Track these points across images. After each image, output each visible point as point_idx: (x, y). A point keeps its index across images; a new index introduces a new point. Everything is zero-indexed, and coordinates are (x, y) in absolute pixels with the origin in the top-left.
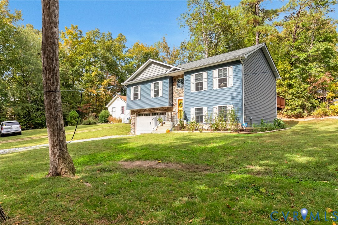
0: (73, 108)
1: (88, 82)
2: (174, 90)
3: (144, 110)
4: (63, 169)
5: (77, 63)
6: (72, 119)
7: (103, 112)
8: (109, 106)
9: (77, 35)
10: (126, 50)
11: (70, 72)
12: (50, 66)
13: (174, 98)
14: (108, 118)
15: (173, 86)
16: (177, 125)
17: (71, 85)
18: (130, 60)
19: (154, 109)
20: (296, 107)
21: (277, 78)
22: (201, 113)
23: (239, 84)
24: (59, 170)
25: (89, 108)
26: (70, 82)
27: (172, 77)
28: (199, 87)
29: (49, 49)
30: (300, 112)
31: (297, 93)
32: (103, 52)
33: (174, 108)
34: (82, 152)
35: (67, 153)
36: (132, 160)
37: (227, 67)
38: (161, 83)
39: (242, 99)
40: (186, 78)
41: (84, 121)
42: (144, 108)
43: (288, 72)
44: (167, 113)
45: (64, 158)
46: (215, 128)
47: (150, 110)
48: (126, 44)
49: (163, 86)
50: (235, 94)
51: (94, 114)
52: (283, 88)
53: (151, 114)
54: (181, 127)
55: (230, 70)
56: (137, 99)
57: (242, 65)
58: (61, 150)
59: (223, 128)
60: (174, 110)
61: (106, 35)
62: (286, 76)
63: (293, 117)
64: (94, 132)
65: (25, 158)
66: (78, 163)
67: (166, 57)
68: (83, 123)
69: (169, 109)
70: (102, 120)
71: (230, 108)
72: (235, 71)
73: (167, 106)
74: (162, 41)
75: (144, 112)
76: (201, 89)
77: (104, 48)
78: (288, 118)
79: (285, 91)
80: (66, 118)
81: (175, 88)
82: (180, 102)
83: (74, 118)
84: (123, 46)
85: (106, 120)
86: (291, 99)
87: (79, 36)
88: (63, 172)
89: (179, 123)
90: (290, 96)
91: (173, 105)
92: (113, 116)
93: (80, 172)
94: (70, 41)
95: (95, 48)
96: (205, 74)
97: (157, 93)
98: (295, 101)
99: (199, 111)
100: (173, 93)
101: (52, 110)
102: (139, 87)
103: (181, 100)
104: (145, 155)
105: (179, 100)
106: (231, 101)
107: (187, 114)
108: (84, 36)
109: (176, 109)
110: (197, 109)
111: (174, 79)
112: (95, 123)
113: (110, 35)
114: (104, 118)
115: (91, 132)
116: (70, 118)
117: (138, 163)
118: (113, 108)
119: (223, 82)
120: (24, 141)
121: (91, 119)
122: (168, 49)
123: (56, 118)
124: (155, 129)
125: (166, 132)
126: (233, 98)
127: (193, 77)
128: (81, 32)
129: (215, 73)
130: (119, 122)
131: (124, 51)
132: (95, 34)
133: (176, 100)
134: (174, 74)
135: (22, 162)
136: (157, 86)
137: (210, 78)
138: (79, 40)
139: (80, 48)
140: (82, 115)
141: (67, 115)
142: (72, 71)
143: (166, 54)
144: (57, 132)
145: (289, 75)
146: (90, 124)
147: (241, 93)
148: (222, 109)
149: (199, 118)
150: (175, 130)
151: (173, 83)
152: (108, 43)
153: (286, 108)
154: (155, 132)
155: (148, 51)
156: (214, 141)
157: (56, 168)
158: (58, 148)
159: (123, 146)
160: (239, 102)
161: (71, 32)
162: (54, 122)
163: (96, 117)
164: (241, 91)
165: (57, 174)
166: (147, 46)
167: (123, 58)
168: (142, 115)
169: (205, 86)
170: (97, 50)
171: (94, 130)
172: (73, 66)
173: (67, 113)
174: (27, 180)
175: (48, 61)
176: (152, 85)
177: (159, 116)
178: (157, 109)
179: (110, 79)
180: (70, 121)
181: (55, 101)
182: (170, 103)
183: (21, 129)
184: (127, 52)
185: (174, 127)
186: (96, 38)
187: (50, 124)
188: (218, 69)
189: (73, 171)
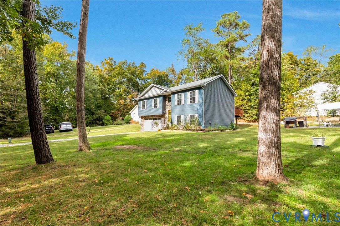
0: (108, 113)
1: (118, 96)
2: (166, 104)
3: (149, 116)
4: (84, 147)
5: (112, 83)
6: (107, 121)
7: (127, 116)
8: (131, 112)
9: (112, 64)
10: (145, 73)
11: (107, 89)
12: (79, 98)
13: (166, 109)
14: (130, 120)
15: (165, 101)
16: (165, 126)
17: (108, 97)
18: (148, 80)
19: (155, 116)
20: (253, 115)
21: (235, 96)
22: (180, 119)
23: (201, 101)
24: (82, 148)
25: (119, 114)
26: (107, 96)
27: (165, 96)
28: (179, 102)
29: (79, 90)
30: (255, 118)
31: (253, 106)
32: (129, 75)
33: (166, 115)
34: (100, 141)
35: (87, 140)
36: (123, 145)
37: (195, 91)
38: (158, 99)
39: (203, 111)
40: (172, 96)
41: (115, 122)
42: (149, 115)
43: (249, 91)
44: (162, 118)
45: (85, 142)
46: (186, 128)
47: (152, 116)
48: (146, 69)
49: (159, 101)
50: (199, 108)
51: (122, 118)
52: (245, 102)
53: (153, 119)
54: (167, 128)
55: (196, 92)
56: (144, 109)
57: (203, 89)
58: (83, 138)
59: (189, 129)
60: (166, 117)
61: (131, 64)
62: (247, 94)
63: (252, 122)
64: (117, 130)
65: (70, 143)
66: (95, 146)
67: (174, 78)
68: (114, 124)
69: (163, 116)
70: (126, 122)
71: (196, 116)
72: (199, 93)
73: (162, 114)
74: (171, 67)
75: (149, 117)
76: (181, 104)
77: (129, 73)
78: (248, 122)
79: (246, 104)
80: (103, 120)
81: (167, 102)
82: (169, 111)
83: (108, 120)
84: (143, 71)
85: (129, 122)
86: (249, 110)
87: (113, 64)
88: (84, 149)
89: (167, 125)
90: (249, 108)
91: (165, 113)
92: (134, 120)
93: (92, 150)
94: (108, 68)
95: (124, 73)
96: (183, 94)
97: (155, 106)
98: (253, 111)
99: (179, 117)
100: (165, 106)
101: (80, 119)
102: (146, 101)
103: (170, 110)
104: (131, 143)
105: (169, 110)
106: (196, 112)
107: (173, 119)
108: (117, 64)
109: (167, 116)
110: (178, 116)
111: (166, 97)
112: (122, 124)
113: (134, 63)
114: (128, 121)
115: (116, 130)
116: (105, 120)
117: (125, 146)
118: (134, 114)
119: (192, 100)
120: (73, 135)
121: (119, 121)
122: (175, 72)
123: (81, 123)
124: (152, 129)
125: (157, 131)
126: (197, 110)
127: (176, 96)
128: (115, 62)
129: (188, 94)
130: (137, 123)
131: (144, 74)
132: (124, 63)
133: (167, 110)
134: (166, 94)
135: (67, 145)
136: (156, 101)
137: (185, 97)
138: (114, 67)
139: (113, 73)
140: (114, 118)
141: (104, 118)
142: (108, 88)
143: (174, 76)
144: (82, 130)
145: (248, 93)
146: (118, 124)
147: (202, 107)
148: (192, 116)
149: (179, 122)
150: (163, 129)
151: (165, 99)
152: (133, 69)
153: (247, 115)
154: (152, 130)
155: (161, 74)
156: (176, 136)
157: (81, 147)
158: (82, 137)
159: (123, 138)
160: (201, 112)
161: (108, 62)
162: (80, 125)
163: (123, 119)
164: (202, 106)
165: (81, 150)
166: (160, 70)
167: (143, 79)
168: (147, 119)
169: (183, 102)
170: (125, 75)
171: (118, 129)
172: (109, 85)
173: (104, 117)
174: (67, 152)
175: (78, 96)
176: (153, 100)
177: (155, 121)
178: (156, 116)
179: (134, 93)
180: (106, 122)
181: (81, 115)
182: (163, 112)
183: (72, 128)
184: (146, 74)
185: (163, 127)
186: (125, 66)
187: (78, 126)
188: (190, 92)
189: (89, 149)
